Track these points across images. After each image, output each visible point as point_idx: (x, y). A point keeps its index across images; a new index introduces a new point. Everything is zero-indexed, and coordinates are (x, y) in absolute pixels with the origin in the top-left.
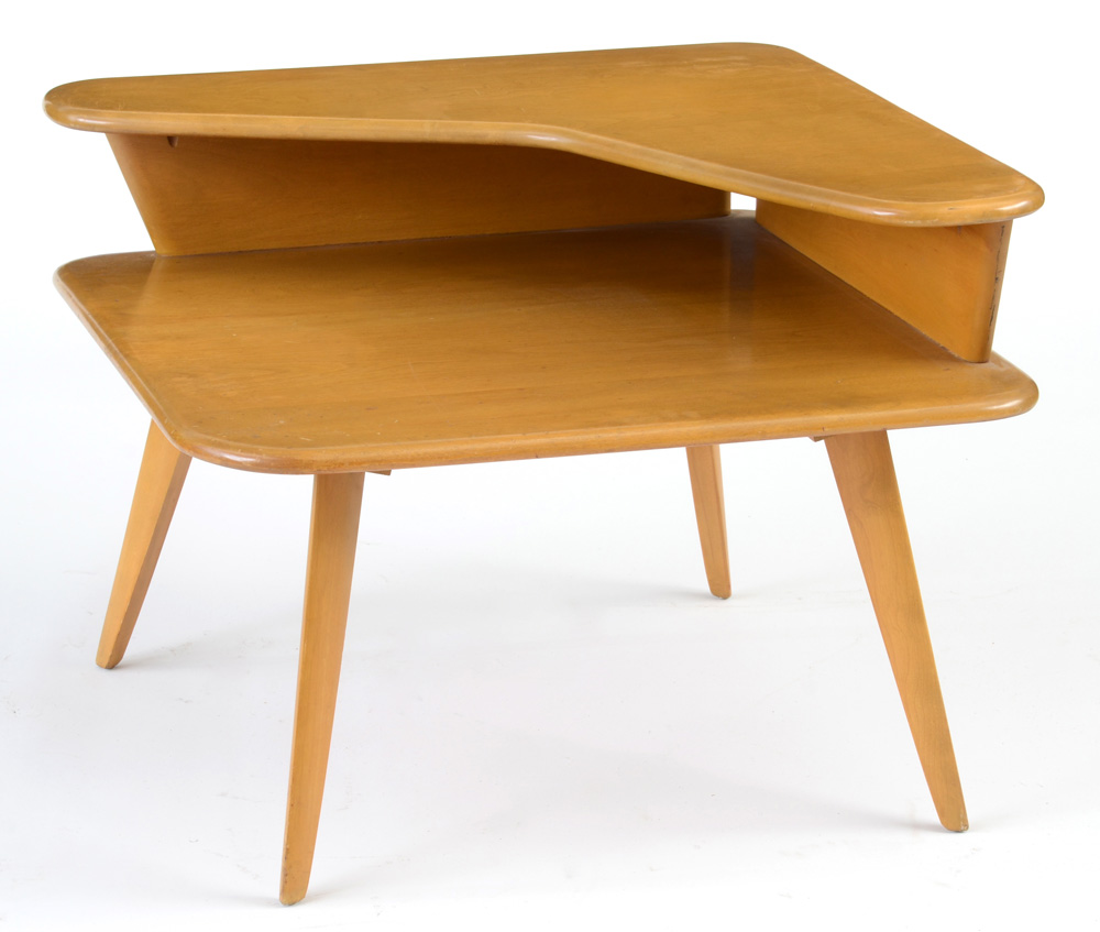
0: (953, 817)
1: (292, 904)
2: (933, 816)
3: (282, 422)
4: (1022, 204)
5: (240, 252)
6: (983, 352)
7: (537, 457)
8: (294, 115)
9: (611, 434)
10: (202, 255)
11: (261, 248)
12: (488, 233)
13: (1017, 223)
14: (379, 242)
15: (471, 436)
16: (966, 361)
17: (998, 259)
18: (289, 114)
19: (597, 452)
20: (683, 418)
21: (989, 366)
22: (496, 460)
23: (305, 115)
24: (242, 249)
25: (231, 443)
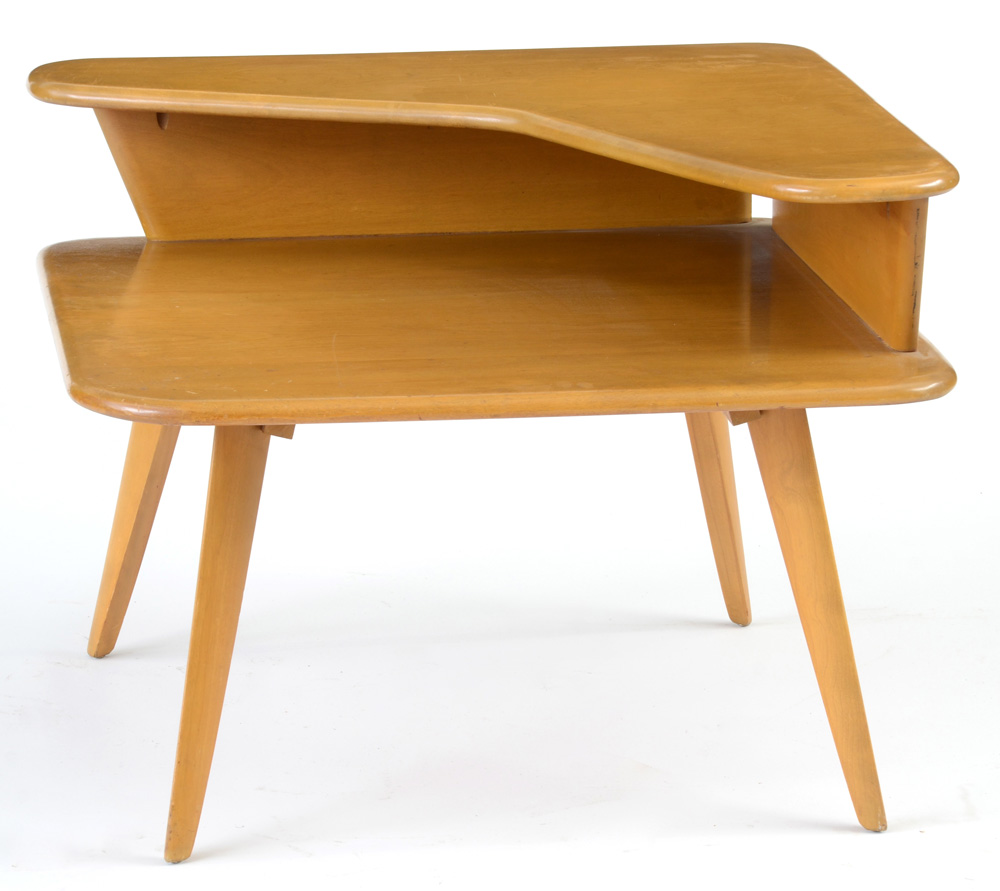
0: (872, 816)
1: (176, 862)
2: (852, 817)
3: (177, 378)
4: (938, 182)
5: (231, 239)
6: (911, 340)
7: (420, 419)
8: (262, 93)
9: (497, 399)
10: (191, 241)
11: (252, 236)
12: (490, 230)
13: (933, 201)
14: (376, 235)
15: (355, 395)
16: (894, 350)
17: (915, 244)
18: (257, 93)
19: (482, 417)
20: (576, 387)
21: (917, 355)
22: (378, 420)
23: (273, 93)
24: (232, 237)
25: (116, 394)
